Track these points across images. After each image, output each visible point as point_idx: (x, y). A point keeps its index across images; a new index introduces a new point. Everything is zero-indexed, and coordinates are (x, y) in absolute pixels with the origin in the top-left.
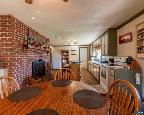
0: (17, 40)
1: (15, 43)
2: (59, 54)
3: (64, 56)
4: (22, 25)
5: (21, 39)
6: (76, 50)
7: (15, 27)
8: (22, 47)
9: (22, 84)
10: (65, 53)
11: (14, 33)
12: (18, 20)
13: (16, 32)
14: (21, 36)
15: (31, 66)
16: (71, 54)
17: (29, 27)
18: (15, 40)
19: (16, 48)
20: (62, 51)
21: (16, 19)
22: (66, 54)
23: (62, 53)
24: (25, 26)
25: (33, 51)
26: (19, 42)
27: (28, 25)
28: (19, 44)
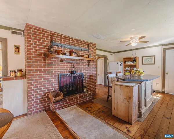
0: (35, 49)
1: (32, 53)
2: (118, 63)
3: (129, 67)
4: (43, 31)
5: (41, 48)
6: (154, 56)
7: (32, 36)
8: (42, 56)
9: (42, 98)
10: (130, 61)
11: (31, 42)
12: (37, 27)
13: (34, 41)
14: (41, 44)
15: (57, 79)
16: (143, 64)
17: (54, 32)
18: (32, 49)
19: (34, 59)
20: (124, 58)
21: (33, 26)
22: (131, 63)
23: (125, 63)
24: (48, 31)
25: (61, 61)
26: (38, 52)
27: (52, 31)
28: (38, 53)
